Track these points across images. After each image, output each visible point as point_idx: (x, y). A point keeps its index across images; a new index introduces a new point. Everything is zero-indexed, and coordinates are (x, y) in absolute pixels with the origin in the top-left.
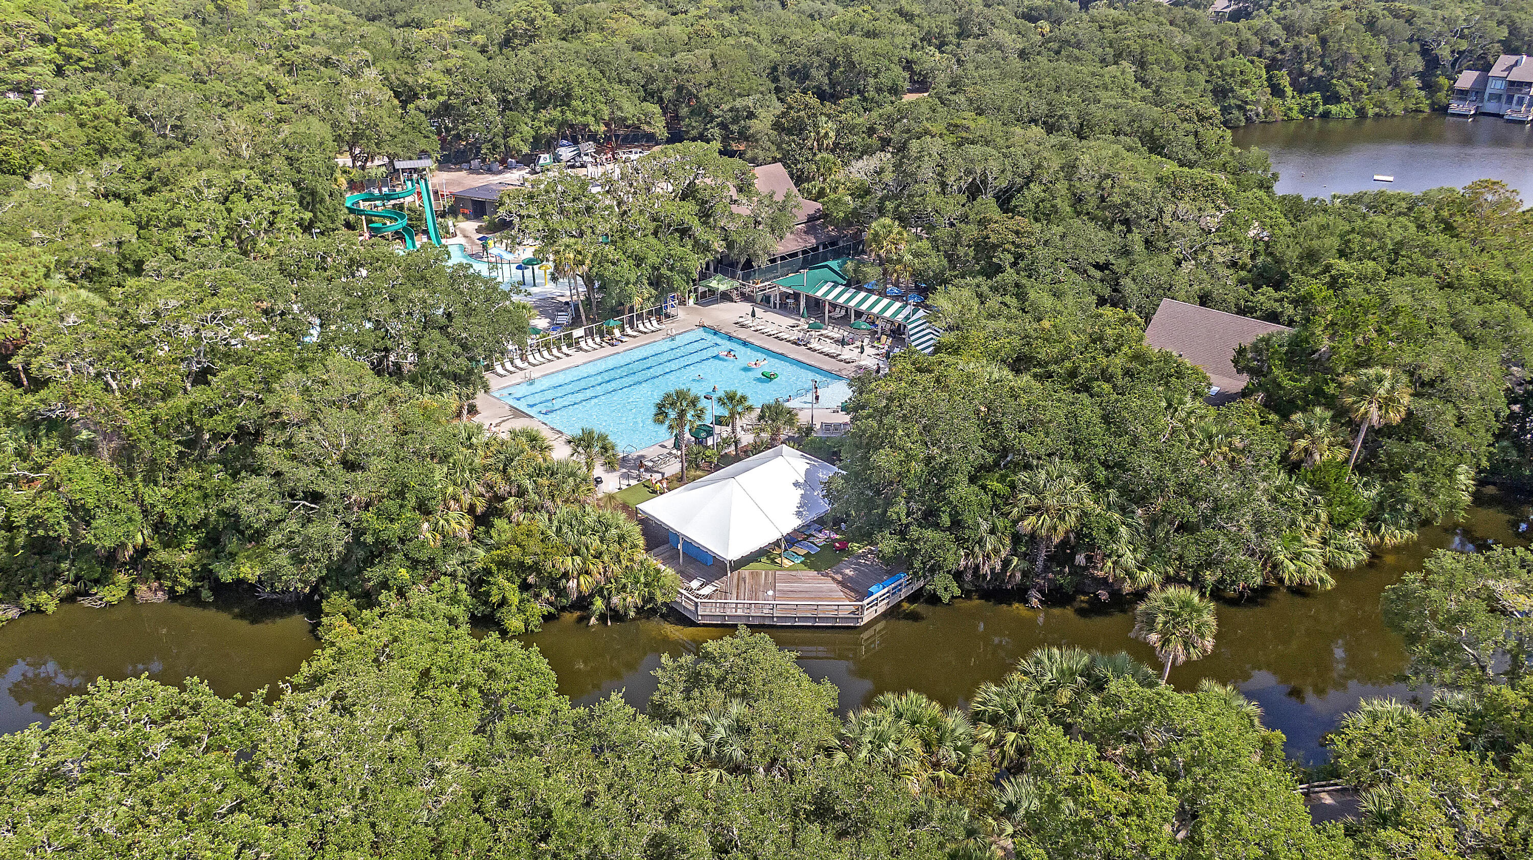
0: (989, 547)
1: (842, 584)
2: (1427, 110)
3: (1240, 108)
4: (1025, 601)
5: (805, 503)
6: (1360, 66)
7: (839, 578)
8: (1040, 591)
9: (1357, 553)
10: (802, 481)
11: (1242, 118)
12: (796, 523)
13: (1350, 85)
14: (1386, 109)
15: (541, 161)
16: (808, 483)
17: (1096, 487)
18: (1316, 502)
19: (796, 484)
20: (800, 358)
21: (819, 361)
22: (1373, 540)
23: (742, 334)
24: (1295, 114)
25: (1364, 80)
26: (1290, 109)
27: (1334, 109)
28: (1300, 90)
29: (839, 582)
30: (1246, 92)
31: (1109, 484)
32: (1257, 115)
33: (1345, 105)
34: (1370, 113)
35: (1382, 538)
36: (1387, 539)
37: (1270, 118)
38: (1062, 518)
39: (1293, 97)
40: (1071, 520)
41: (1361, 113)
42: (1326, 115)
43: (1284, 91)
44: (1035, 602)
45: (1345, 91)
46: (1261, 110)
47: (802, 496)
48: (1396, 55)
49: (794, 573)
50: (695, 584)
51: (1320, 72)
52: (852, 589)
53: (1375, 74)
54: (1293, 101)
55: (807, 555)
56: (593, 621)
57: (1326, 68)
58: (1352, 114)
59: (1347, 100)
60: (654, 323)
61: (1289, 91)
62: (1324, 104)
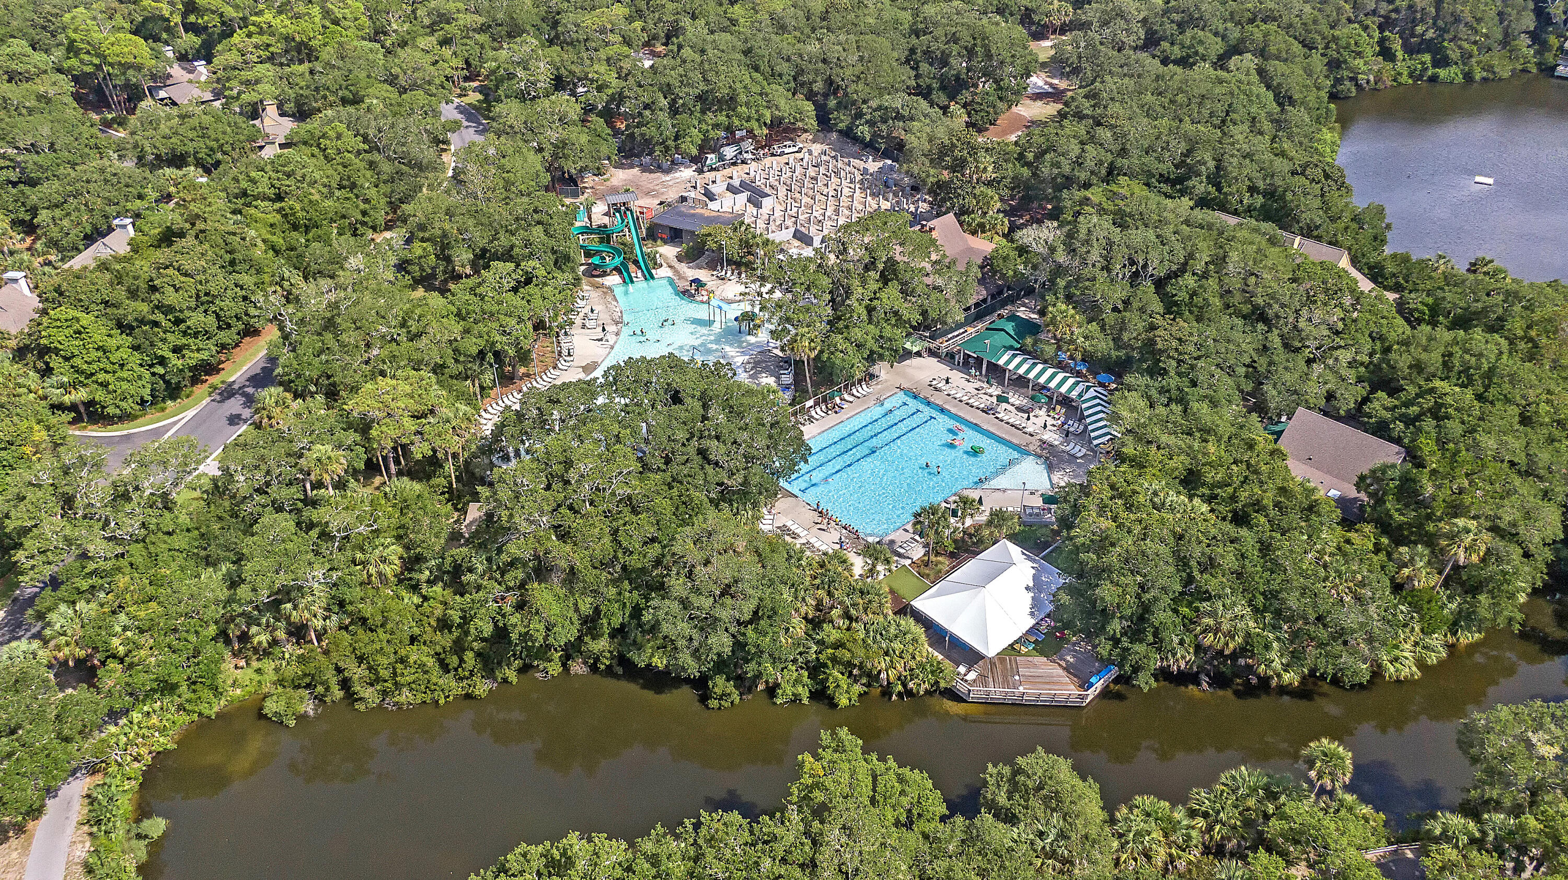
0: (1179, 655)
1: (1066, 669)
2: (1534, 71)
3: (1351, 79)
4: (1198, 684)
5: (1036, 604)
6: (1472, 28)
7: (1063, 663)
8: (1208, 675)
9: (1439, 652)
10: (1031, 584)
11: (1353, 89)
12: (1031, 622)
13: (1460, 47)
14: (1494, 73)
15: (708, 162)
16: (1037, 587)
17: (1256, 610)
18: (1412, 618)
19: (1028, 588)
20: (992, 429)
21: (1007, 432)
22: (1451, 639)
23: (938, 399)
24: (1405, 79)
25: (1475, 43)
26: (1400, 74)
27: (1442, 73)
28: (1410, 50)
29: (1064, 669)
30: (1359, 62)
31: (1265, 609)
32: (1368, 82)
33: (1453, 69)
34: (1478, 77)
35: (1458, 640)
36: (1461, 640)
37: (1380, 86)
38: (1233, 638)
39: (1404, 60)
40: (1239, 640)
41: (1468, 77)
42: (1434, 79)
43: (1395, 56)
44: (1205, 685)
45: (1454, 54)
46: (1372, 78)
47: (1033, 598)
48: (1510, 15)
49: (1030, 659)
50: (962, 669)
51: (1430, 34)
52: (1075, 676)
53: (1487, 36)
54: (1403, 64)
55: (1036, 642)
56: (894, 697)
57: (1439, 29)
58: (1460, 79)
59: (1456, 64)
60: (864, 386)
61: (1400, 54)
62: (1434, 66)
